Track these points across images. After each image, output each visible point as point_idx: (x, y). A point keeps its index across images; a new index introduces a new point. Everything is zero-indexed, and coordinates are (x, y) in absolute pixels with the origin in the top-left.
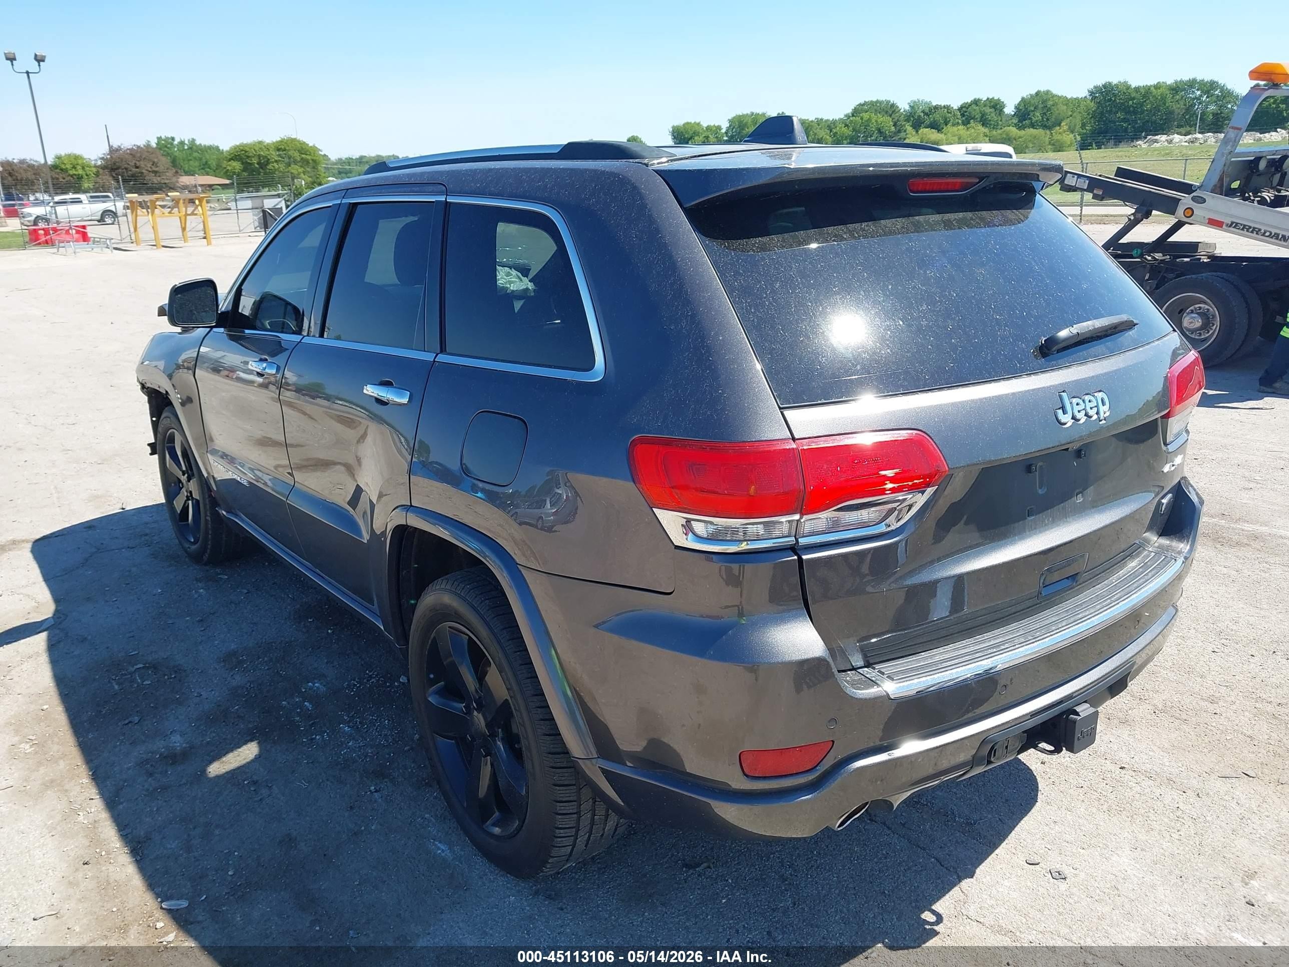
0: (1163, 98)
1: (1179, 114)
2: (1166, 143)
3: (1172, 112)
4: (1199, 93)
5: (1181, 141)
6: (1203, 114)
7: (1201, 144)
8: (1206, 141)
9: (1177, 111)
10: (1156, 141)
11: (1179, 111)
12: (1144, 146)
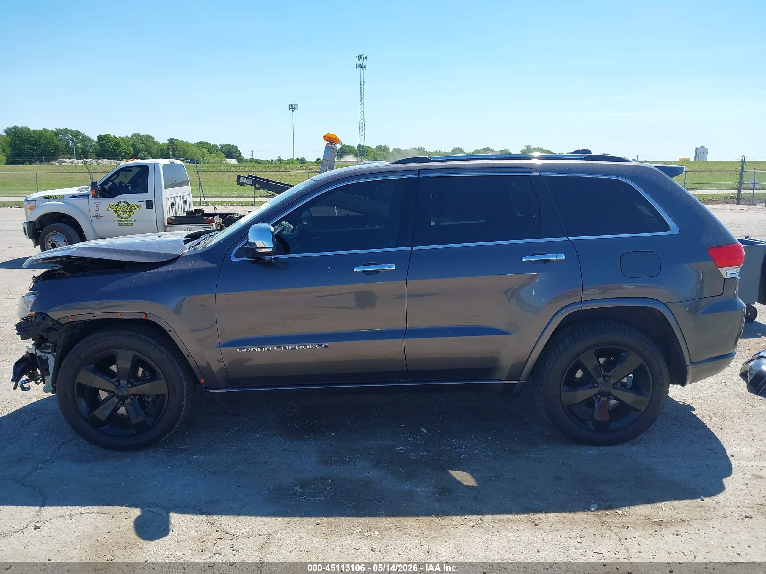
0: (51, 138)
1: (62, 147)
2: (70, 163)
3: (58, 146)
4: (71, 136)
5: (78, 163)
6: (76, 148)
7: (89, 164)
8: (92, 163)
9: (61, 146)
10: (64, 162)
11: (62, 146)
12: (57, 164)
